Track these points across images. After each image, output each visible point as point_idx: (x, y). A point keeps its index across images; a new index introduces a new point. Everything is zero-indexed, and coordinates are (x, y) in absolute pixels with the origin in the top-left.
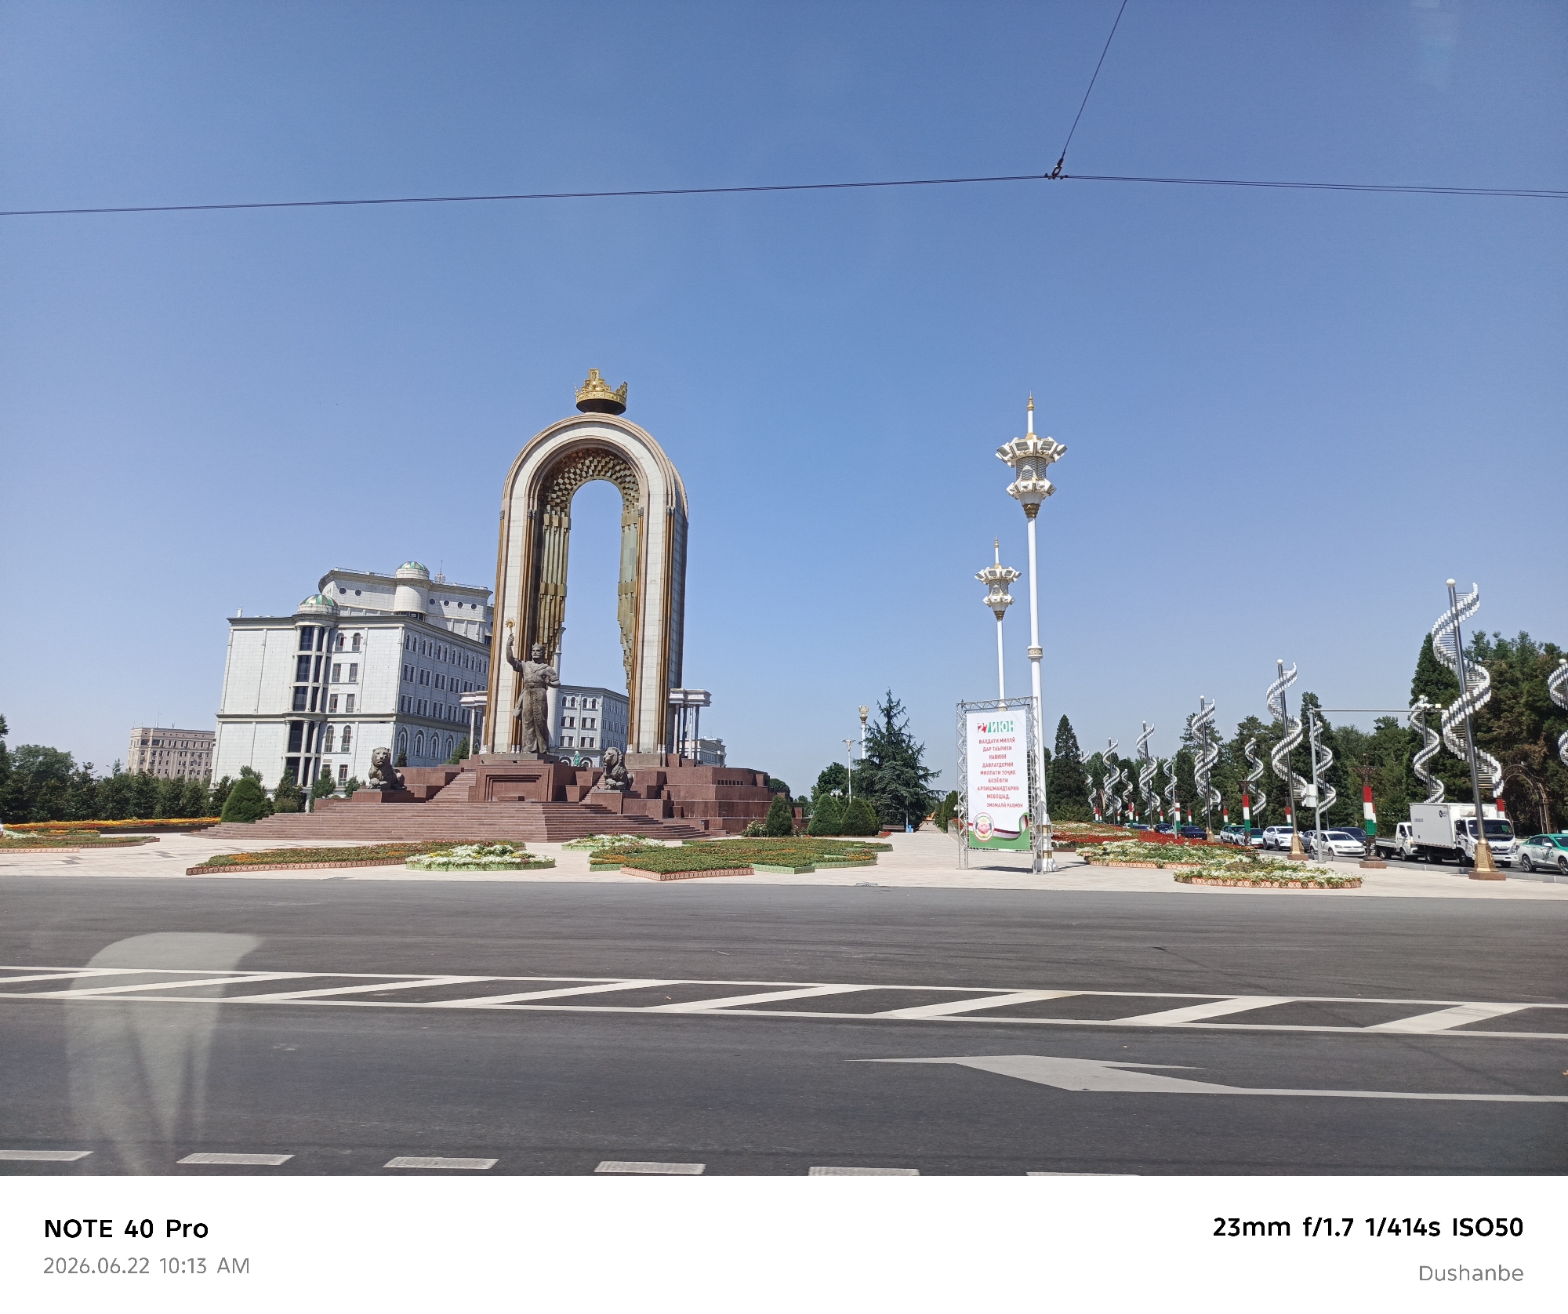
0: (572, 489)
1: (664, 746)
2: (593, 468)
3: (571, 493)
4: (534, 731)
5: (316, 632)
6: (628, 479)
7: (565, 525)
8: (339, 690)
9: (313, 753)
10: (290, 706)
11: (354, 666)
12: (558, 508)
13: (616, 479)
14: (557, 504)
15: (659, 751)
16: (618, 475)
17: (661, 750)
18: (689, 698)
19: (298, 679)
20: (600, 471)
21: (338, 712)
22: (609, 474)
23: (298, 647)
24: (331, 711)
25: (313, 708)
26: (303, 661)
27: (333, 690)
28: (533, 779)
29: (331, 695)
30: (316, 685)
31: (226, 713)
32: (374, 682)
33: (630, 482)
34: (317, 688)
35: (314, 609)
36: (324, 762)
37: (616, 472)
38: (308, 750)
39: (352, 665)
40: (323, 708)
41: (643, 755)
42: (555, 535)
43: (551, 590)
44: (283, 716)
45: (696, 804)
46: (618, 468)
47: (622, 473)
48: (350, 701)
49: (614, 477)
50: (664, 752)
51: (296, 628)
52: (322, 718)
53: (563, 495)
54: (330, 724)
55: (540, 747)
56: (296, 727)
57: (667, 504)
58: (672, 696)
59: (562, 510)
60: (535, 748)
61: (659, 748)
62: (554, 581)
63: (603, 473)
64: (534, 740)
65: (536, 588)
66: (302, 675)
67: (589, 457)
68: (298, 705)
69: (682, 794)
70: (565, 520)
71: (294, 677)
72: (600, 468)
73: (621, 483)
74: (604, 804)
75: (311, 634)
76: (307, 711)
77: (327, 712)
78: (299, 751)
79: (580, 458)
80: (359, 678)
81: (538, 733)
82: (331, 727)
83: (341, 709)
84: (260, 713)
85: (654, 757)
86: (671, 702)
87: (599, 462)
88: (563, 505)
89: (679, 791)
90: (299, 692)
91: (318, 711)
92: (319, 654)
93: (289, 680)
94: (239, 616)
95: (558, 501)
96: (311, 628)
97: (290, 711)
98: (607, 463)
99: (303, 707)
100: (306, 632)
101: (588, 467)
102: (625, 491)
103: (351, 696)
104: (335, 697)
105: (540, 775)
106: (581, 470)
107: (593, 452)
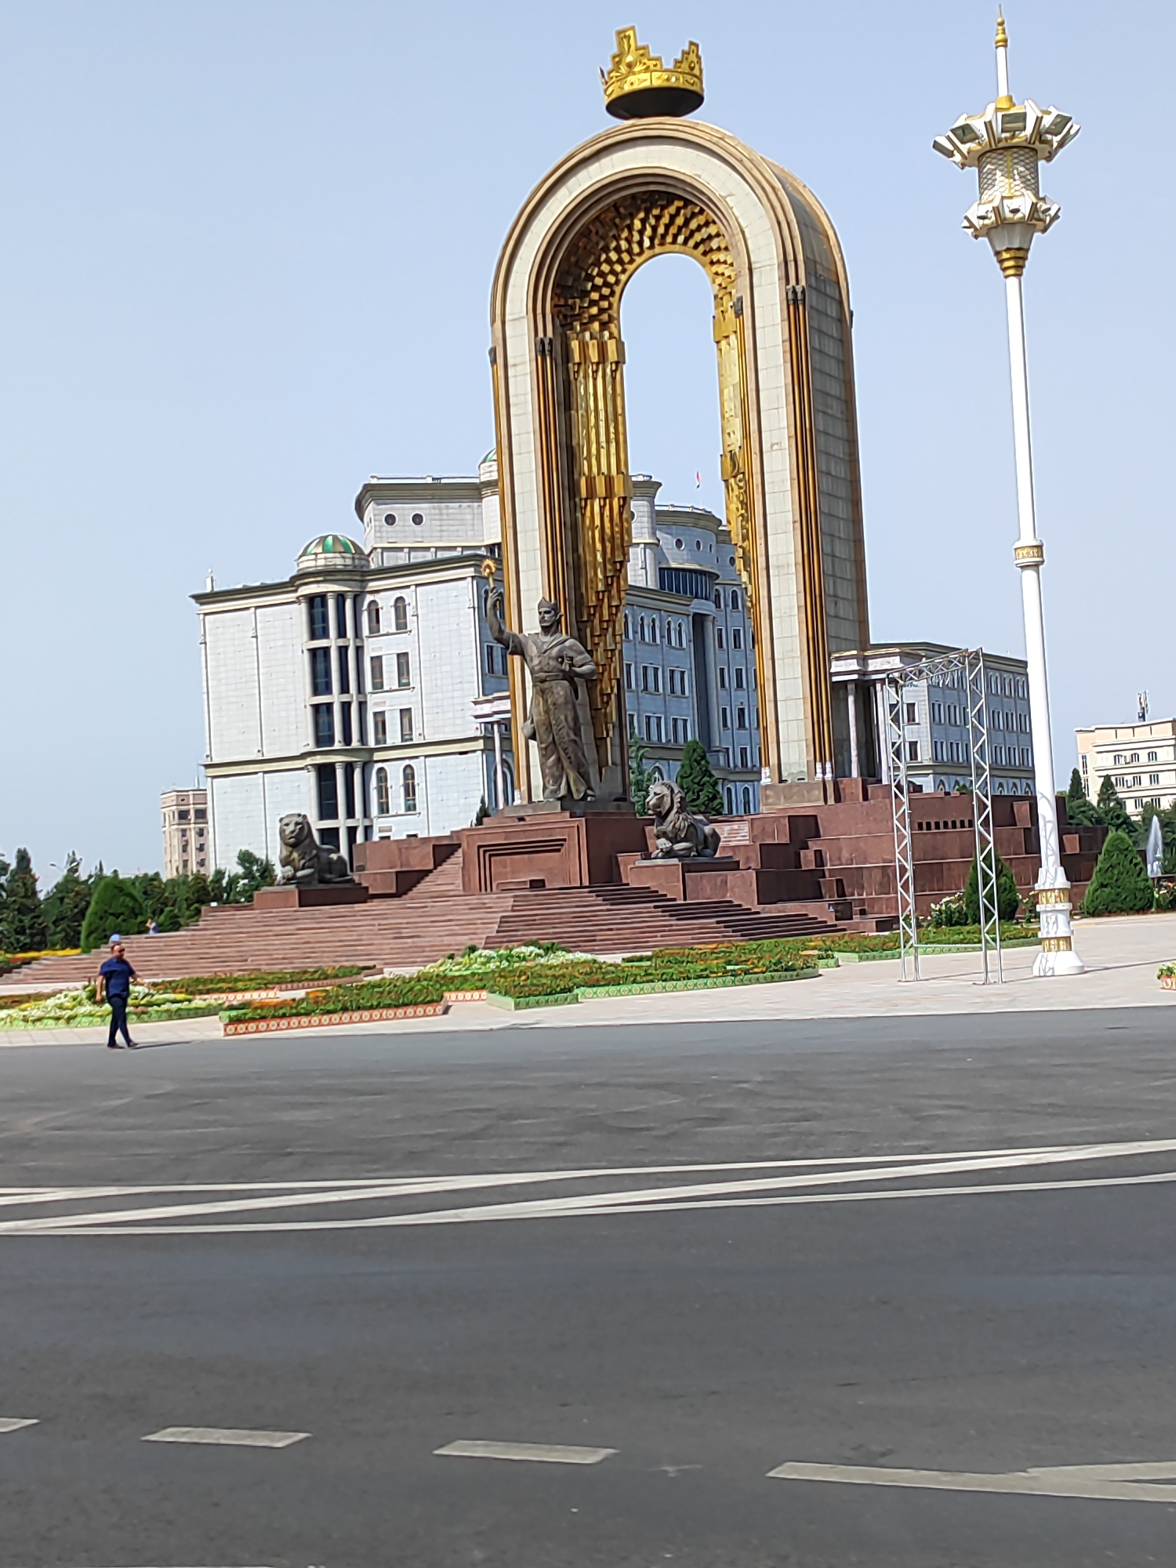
0: (617, 282)
1: (828, 765)
2: (649, 232)
3: (618, 289)
4: (559, 760)
5: (331, 604)
6: (714, 244)
7: (612, 355)
8: (385, 702)
9: (359, 820)
10: (311, 740)
11: (403, 658)
12: (596, 326)
13: (696, 246)
14: (593, 318)
15: (819, 775)
16: (698, 237)
17: (824, 772)
18: (871, 668)
19: (316, 692)
20: (663, 236)
21: (389, 743)
22: (681, 239)
23: (305, 635)
24: (377, 742)
25: (347, 739)
26: (318, 657)
27: (376, 704)
28: (555, 846)
29: (375, 714)
30: (345, 698)
31: (216, 761)
32: (439, 683)
33: (719, 249)
34: (349, 704)
35: (321, 562)
36: (380, 831)
37: (692, 233)
38: (350, 814)
39: (398, 655)
40: (363, 738)
41: (791, 786)
42: (595, 379)
43: (601, 490)
44: (303, 756)
45: (865, 872)
46: (693, 225)
47: (704, 233)
48: (406, 721)
49: (691, 243)
50: (829, 776)
51: (297, 601)
52: (365, 757)
53: (603, 297)
54: (380, 765)
55: (573, 789)
56: (325, 773)
57: (788, 282)
58: (836, 666)
59: (604, 326)
60: (563, 792)
61: (819, 770)
62: (604, 469)
63: (669, 239)
64: (561, 777)
65: (572, 489)
66: (320, 684)
67: (638, 212)
68: (323, 737)
69: (845, 855)
70: (611, 346)
71: (308, 688)
72: (661, 230)
73: (705, 253)
74: (652, 885)
75: (324, 604)
76: (337, 746)
77: (372, 743)
78: (335, 816)
79: (622, 218)
80: (414, 680)
81: (566, 763)
82: (381, 770)
83: (393, 737)
84: (266, 757)
85: (810, 787)
86: (835, 679)
87: (658, 218)
88: (605, 317)
89: (840, 850)
90: (321, 712)
91: (355, 743)
92: (341, 642)
93: (303, 697)
94: (208, 590)
95: (594, 310)
96: (323, 597)
97: (312, 748)
98: (673, 218)
99: (331, 741)
100: (316, 603)
101: (641, 232)
102: (715, 268)
103: (405, 713)
104: (380, 718)
105: (565, 840)
106: (629, 241)
107: (643, 201)
